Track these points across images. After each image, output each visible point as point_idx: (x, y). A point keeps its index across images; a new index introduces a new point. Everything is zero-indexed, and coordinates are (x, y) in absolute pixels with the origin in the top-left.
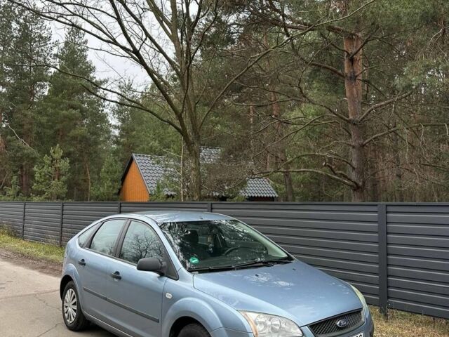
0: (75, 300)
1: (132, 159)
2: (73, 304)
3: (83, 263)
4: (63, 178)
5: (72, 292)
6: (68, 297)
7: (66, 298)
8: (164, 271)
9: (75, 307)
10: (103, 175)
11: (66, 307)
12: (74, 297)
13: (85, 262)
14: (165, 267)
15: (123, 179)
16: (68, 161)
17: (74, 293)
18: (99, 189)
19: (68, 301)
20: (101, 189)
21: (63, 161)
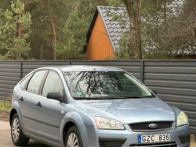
0: (19, 125)
1: (97, 13)
2: (18, 128)
3: (22, 99)
4: (26, 35)
5: (17, 120)
6: (14, 124)
7: (13, 124)
8: (62, 99)
9: (19, 130)
10: (66, 30)
11: (14, 130)
12: (18, 123)
13: (23, 98)
14: (62, 97)
15: (89, 35)
16: (30, 16)
17: (18, 120)
18: (63, 48)
19: (14, 127)
20: (65, 47)
21: (24, 16)
